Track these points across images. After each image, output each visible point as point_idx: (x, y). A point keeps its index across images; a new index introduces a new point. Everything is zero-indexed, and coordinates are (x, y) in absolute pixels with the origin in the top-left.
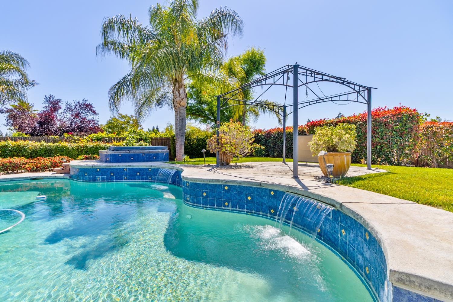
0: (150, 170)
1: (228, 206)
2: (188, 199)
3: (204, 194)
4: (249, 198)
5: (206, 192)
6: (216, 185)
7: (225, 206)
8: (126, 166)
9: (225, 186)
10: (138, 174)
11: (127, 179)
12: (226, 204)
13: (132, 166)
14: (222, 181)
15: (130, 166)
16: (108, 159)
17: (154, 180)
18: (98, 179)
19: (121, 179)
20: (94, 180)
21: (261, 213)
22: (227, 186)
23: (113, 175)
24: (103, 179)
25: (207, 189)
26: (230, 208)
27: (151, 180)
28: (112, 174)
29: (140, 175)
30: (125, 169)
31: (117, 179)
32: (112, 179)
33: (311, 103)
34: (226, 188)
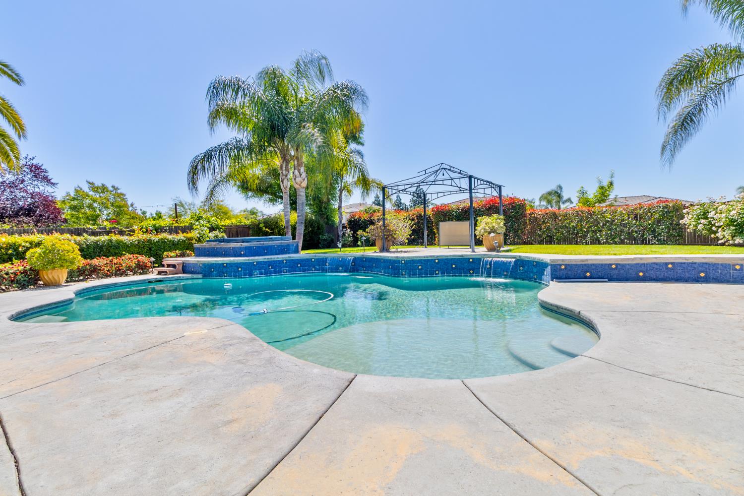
0: (313, 260)
1: (438, 274)
2: (404, 273)
3: (420, 267)
4: (454, 266)
5: (421, 266)
6: (429, 260)
7: (436, 274)
8: (286, 258)
9: (435, 260)
10: (299, 265)
11: (286, 272)
12: (437, 272)
13: (293, 257)
14: (434, 256)
15: (290, 257)
16: (242, 253)
17: (324, 270)
18: (256, 273)
19: (280, 272)
20: (251, 275)
21: (463, 275)
22: (437, 259)
23: (272, 268)
24: (261, 274)
25: (422, 263)
26: (440, 275)
27: (315, 270)
28: (270, 267)
29: (301, 266)
30: (285, 261)
31: (275, 272)
32: (271, 273)
33: (451, 193)
34: (437, 261)
